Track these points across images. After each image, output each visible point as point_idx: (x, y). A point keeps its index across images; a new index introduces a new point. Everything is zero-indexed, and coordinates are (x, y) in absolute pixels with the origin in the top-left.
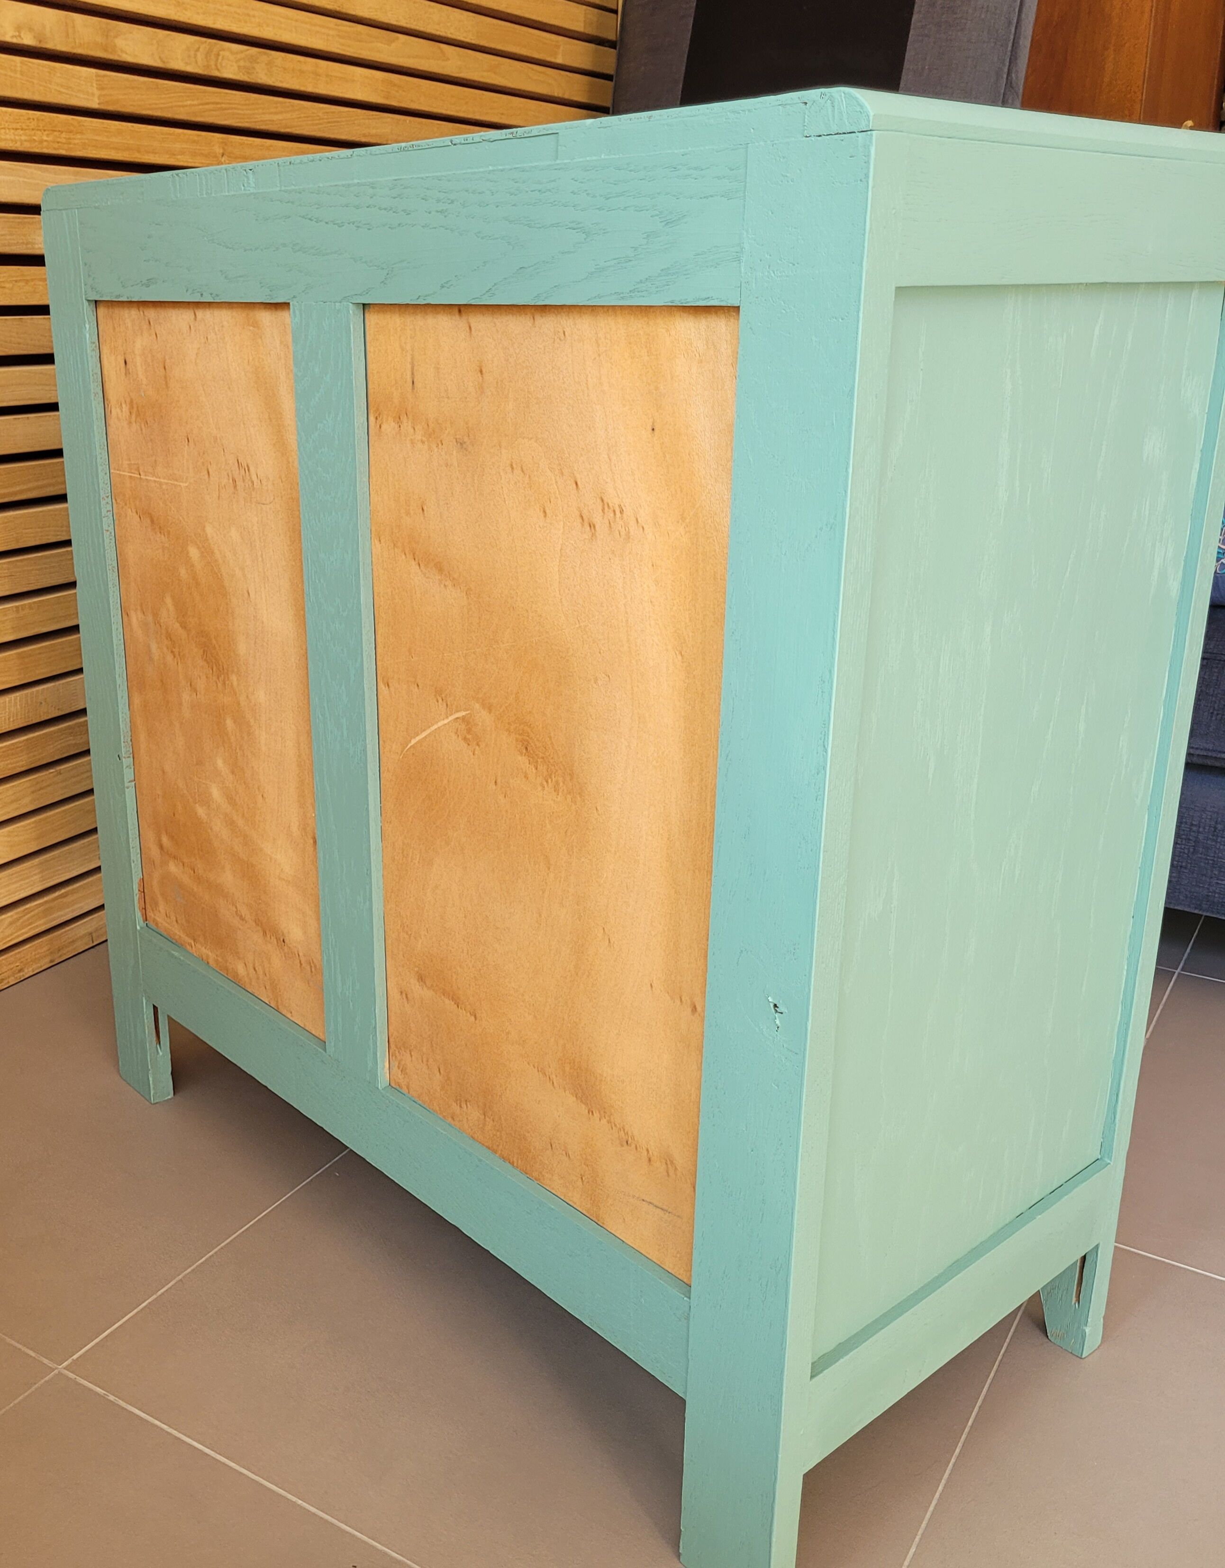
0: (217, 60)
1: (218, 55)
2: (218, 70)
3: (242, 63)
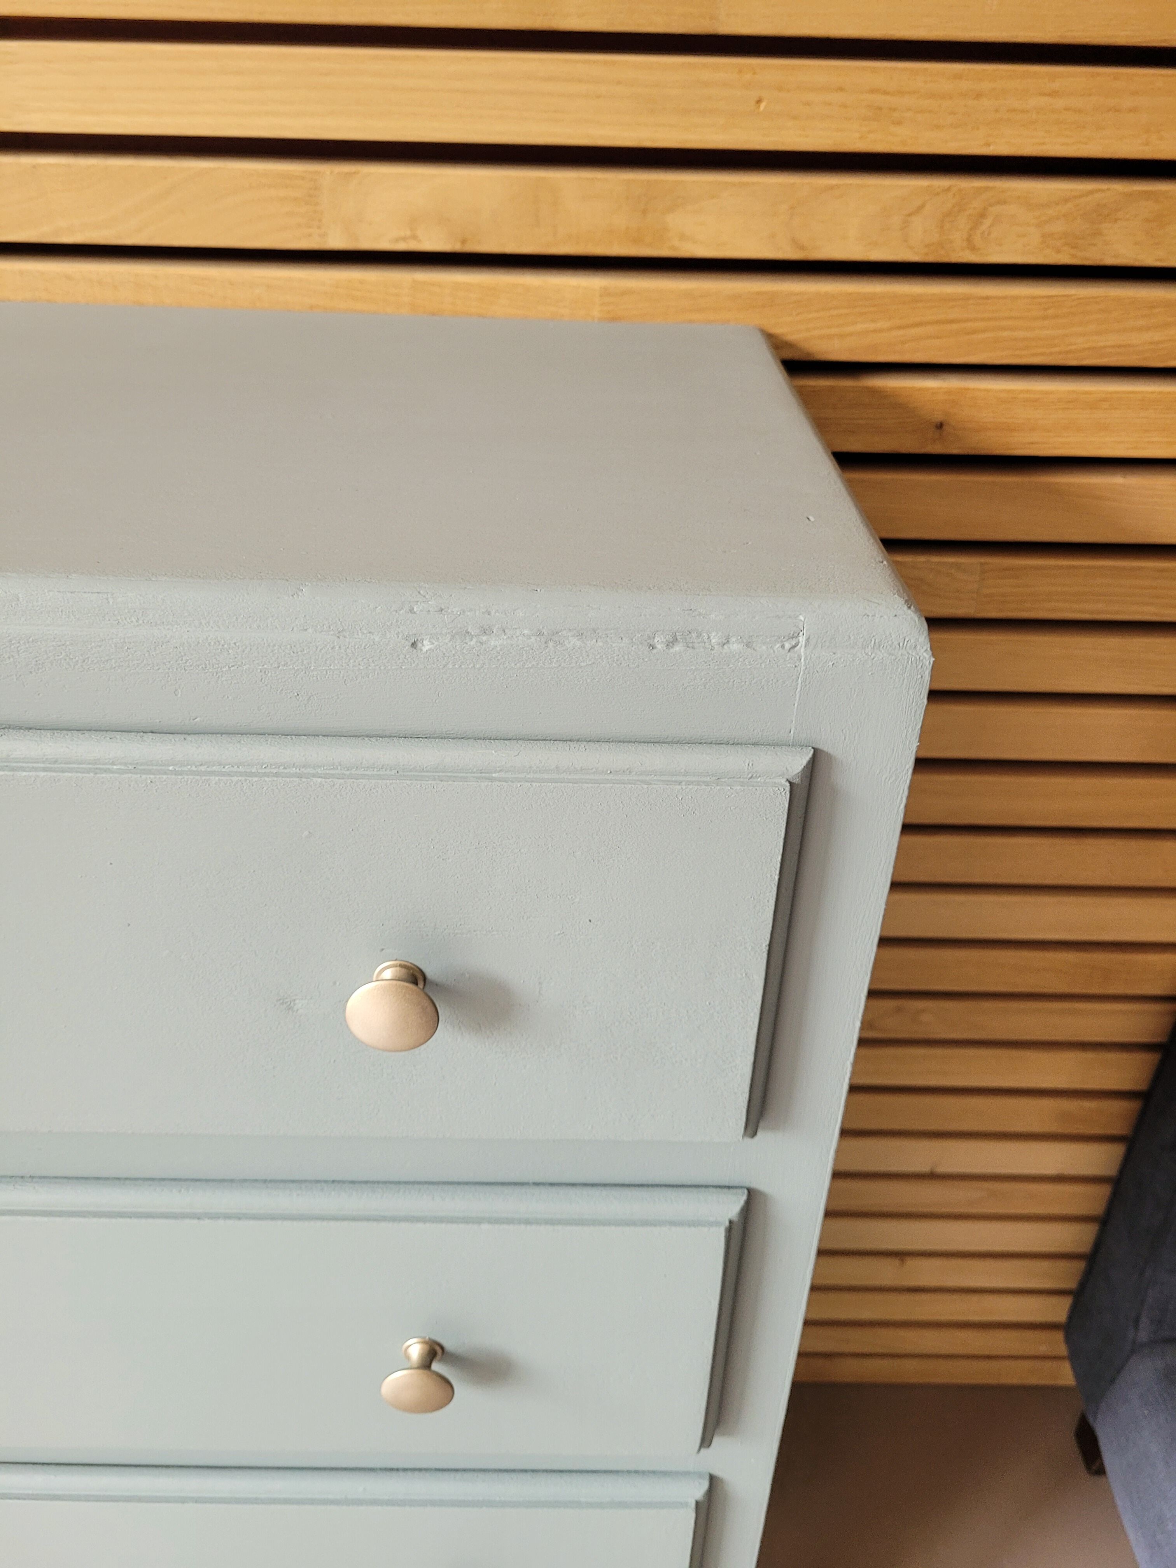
0: (974, 228)
1: (982, 215)
2: (973, 248)
3: (1058, 227)
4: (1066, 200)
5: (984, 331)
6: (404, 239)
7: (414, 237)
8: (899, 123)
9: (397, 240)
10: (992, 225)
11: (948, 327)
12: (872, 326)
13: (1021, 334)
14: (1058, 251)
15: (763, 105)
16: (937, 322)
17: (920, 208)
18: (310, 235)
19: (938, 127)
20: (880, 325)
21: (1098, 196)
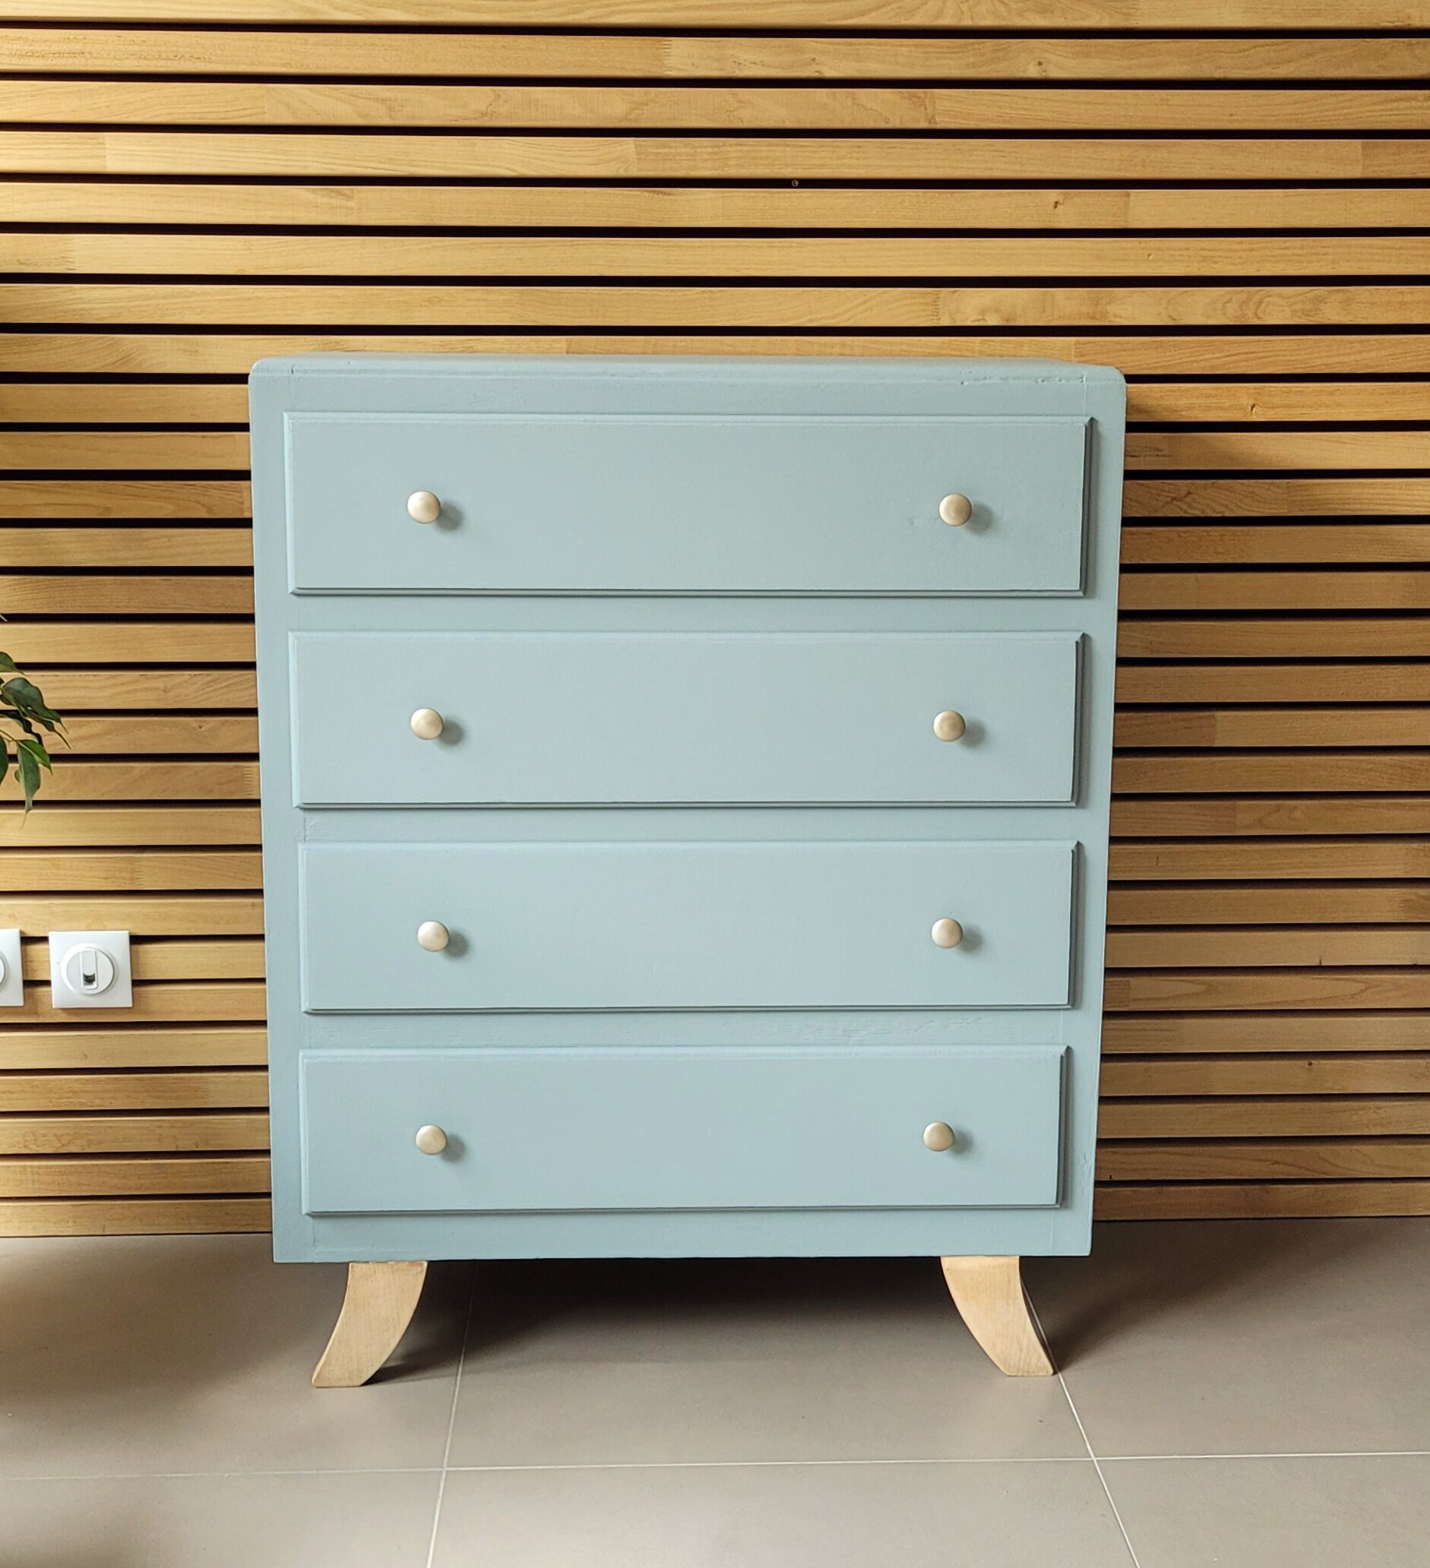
4: (1300, 294)
5: (1269, 357)
6: (978, 320)
7: (983, 319)
8: (1216, 263)
9: (975, 321)
10: (1266, 307)
11: (1250, 356)
12: (1212, 356)
13: (1289, 358)
14: (1301, 318)
15: (1151, 257)
16: (1246, 353)
17: (1231, 299)
18: (933, 319)
19: (1235, 264)
20: (1217, 355)
21: (1316, 292)
